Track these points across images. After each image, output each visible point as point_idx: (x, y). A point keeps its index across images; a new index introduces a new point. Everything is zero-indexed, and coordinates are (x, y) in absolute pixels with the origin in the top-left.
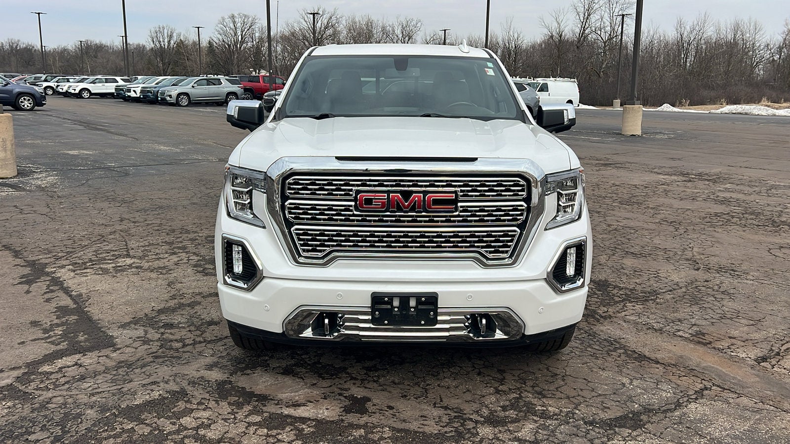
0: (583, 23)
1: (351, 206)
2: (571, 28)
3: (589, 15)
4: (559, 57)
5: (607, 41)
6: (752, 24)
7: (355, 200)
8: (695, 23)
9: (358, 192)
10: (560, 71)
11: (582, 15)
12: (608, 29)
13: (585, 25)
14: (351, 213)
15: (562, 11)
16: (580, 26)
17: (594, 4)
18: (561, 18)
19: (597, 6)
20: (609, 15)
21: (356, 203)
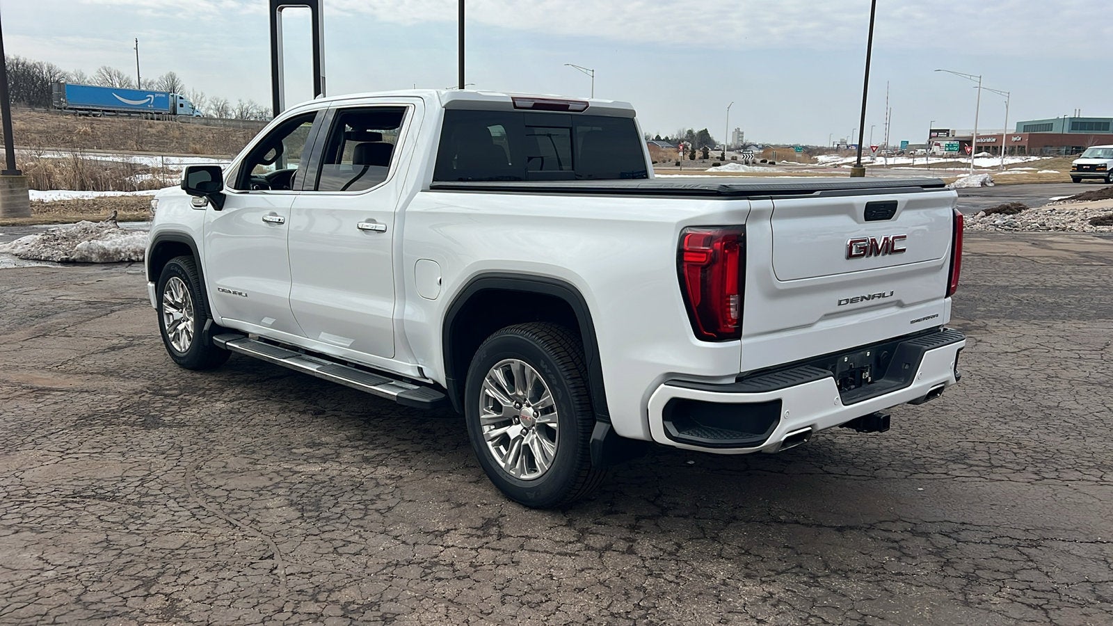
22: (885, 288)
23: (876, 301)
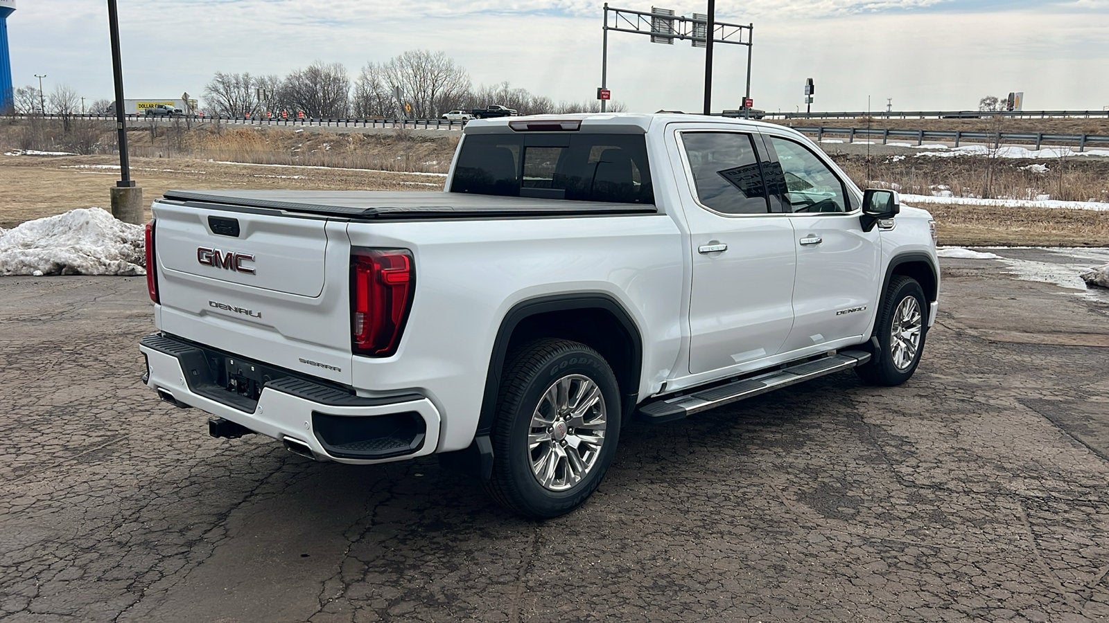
22: (255, 308)
23: (243, 316)
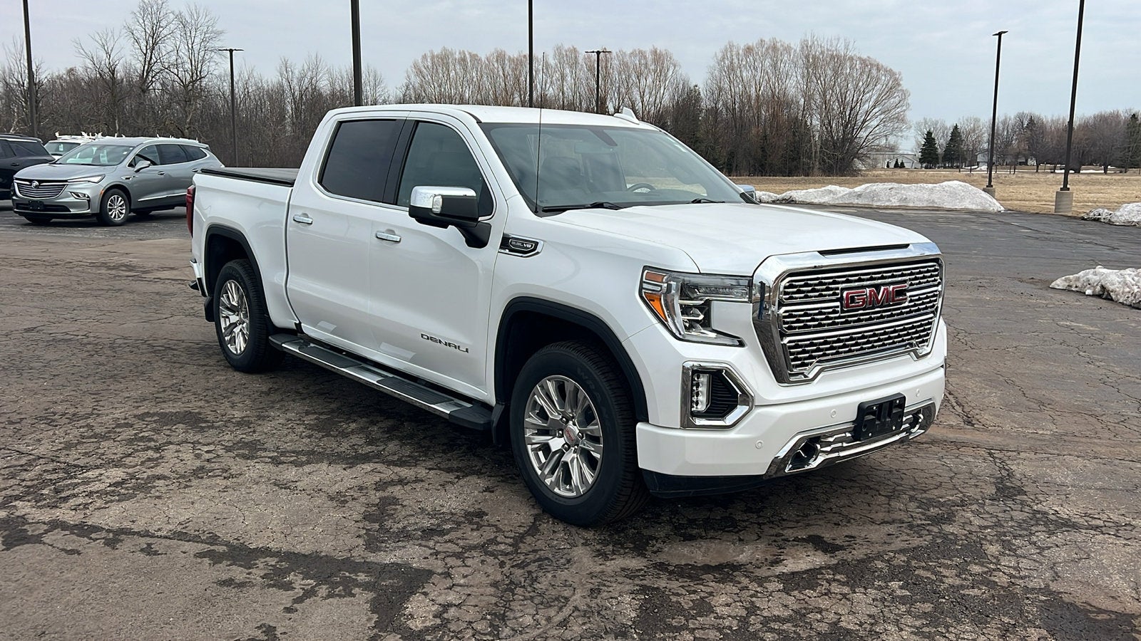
0: (145, 55)
1: (838, 307)
2: (128, 60)
3: (155, 44)
4: (114, 104)
5: (189, 83)
6: (372, 74)
7: (840, 300)
8: (306, 67)
9: (843, 290)
10: (119, 125)
11: (143, 44)
12: (188, 66)
13: (151, 58)
14: (838, 315)
15: (110, 34)
16: (141, 59)
17: (161, 29)
18: (110, 45)
19: (165, 32)
20: (187, 47)
21: (842, 304)
